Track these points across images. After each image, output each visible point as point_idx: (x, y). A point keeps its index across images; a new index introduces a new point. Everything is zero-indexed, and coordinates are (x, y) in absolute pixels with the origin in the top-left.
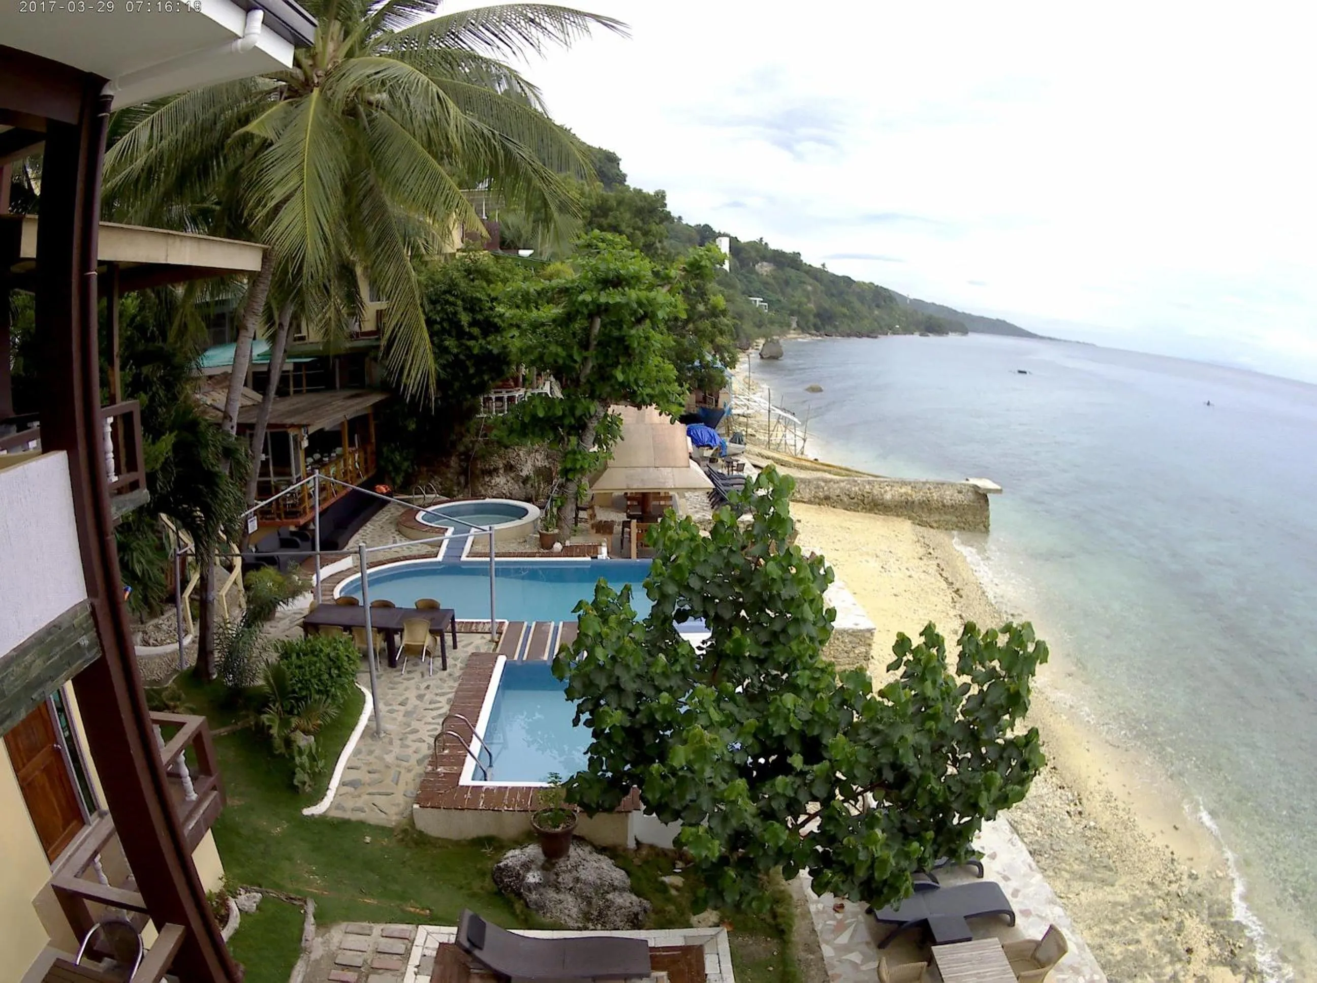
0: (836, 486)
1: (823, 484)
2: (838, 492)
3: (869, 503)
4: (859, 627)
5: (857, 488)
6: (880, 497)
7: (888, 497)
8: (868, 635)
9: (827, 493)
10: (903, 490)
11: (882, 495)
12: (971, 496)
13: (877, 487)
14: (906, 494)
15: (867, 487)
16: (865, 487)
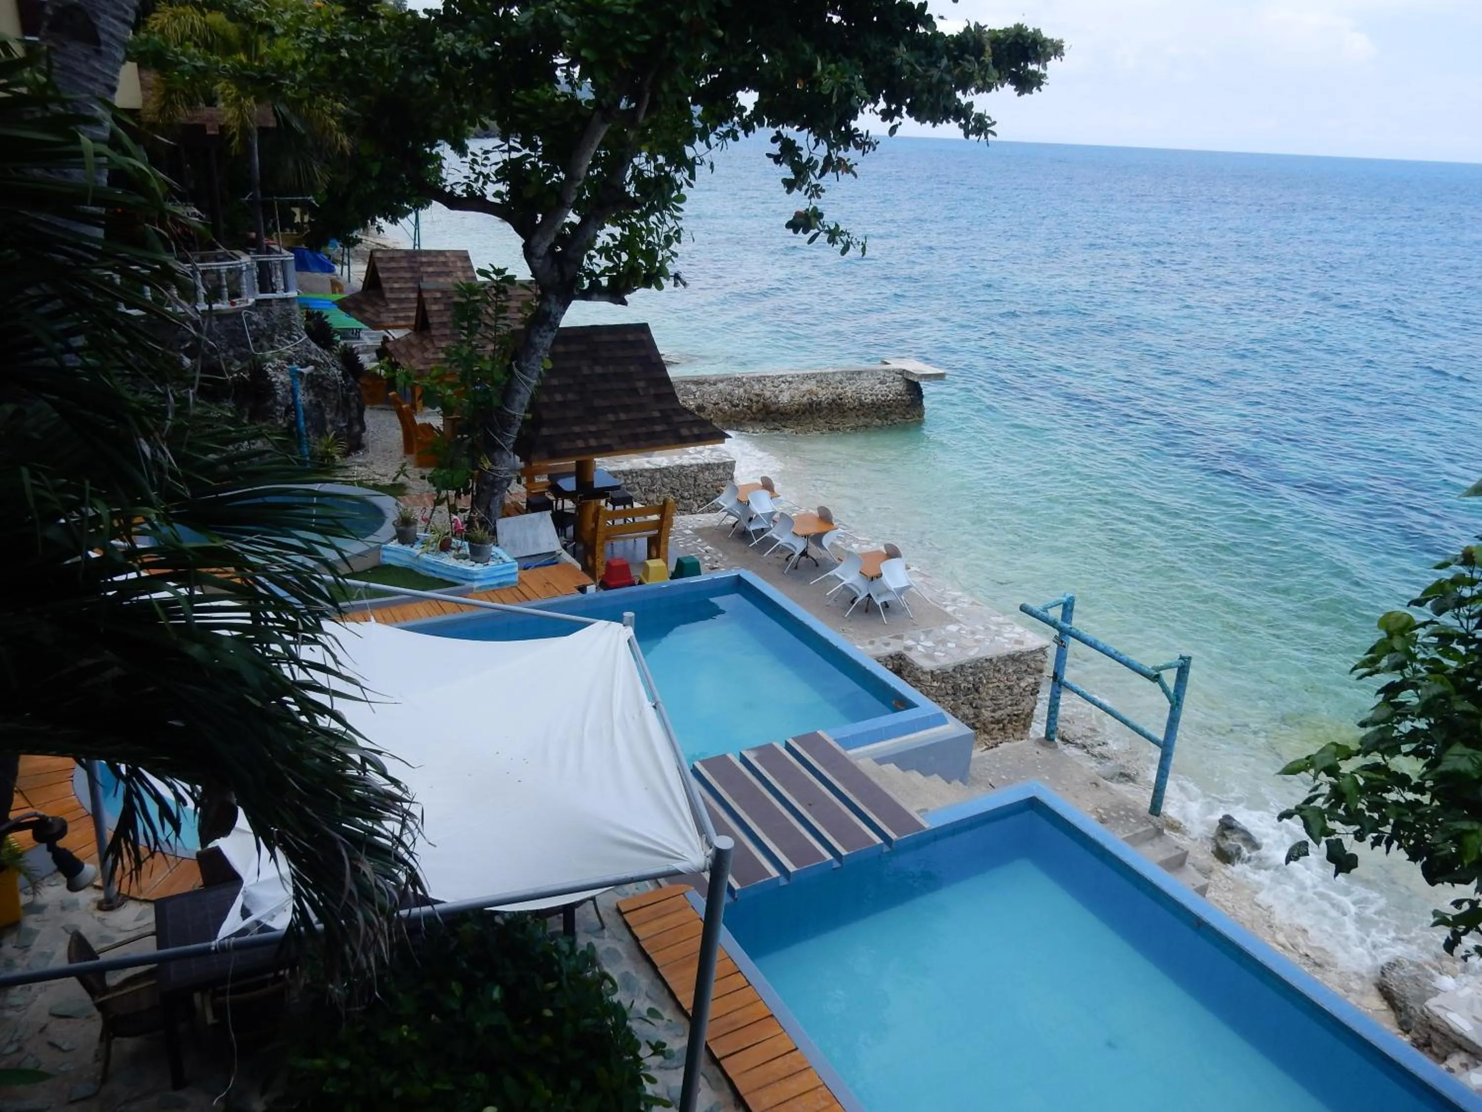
0: (711, 389)
1: (693, 388)
2: (715, 397)
3: (759, 411)
4: (1023, 648)
5: (742, 390)
6: (774, 399)
7: (785, 398)
8: (1040, 656)
9: (700, 401)
10: (805, 387)
11: (776, 397)
12: (900, 387)
13: (769, 385)
14: (810, 392)
15: (756, 387)
16: (752, 387)
